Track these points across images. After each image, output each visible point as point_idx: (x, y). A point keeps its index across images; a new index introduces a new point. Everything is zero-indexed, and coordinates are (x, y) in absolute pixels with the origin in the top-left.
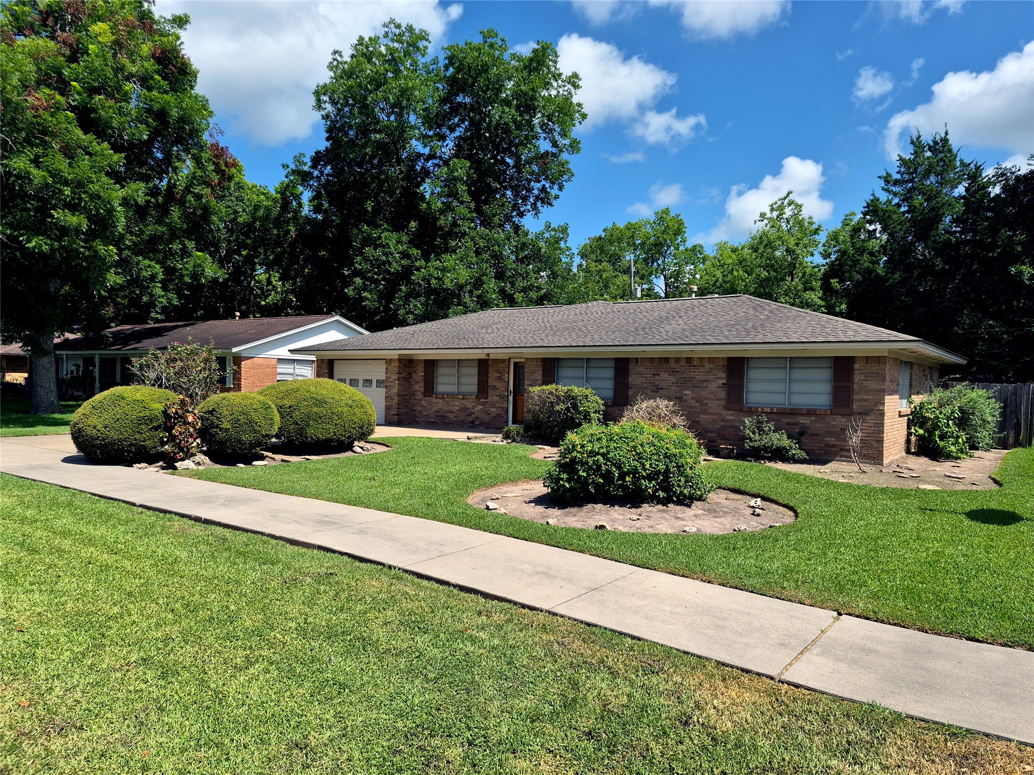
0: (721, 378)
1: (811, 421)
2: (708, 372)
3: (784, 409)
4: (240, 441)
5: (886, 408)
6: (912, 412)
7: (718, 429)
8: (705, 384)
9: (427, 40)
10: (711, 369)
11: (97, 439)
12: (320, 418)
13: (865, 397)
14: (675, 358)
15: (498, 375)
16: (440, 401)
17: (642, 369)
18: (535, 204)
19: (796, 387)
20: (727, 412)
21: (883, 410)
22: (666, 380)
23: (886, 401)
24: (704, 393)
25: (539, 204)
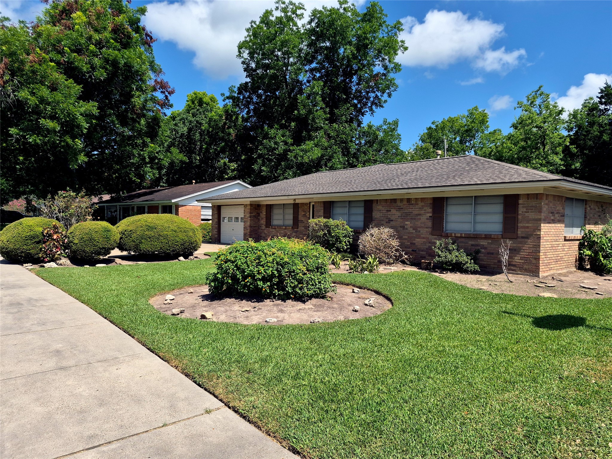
0: (428, 213)
1: (488, 243)
2: (420, 208)
3: (469, 234)
4: (84, 251)
5: (542, 233)
6: (583, 238)
7: (427, 249)
8: (419, 217)
9: (304, 9)
10: (422, 206)
11: (3, 248)
12: (150, 238)
13: (527, 225)
14: (400, 199)
15: (304, 213)
16: (274, 230)
17: (380, 207)
18: (371, 107)
19: (479, 218)
20: (433, 236)
21: (540, 235)
22: (395, 215)
23: (542, 228)
24: (418, 223)
25: (374, 107)
